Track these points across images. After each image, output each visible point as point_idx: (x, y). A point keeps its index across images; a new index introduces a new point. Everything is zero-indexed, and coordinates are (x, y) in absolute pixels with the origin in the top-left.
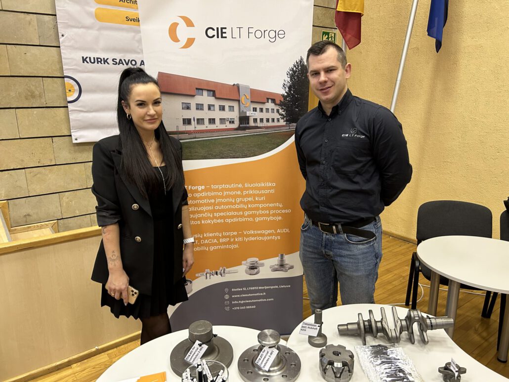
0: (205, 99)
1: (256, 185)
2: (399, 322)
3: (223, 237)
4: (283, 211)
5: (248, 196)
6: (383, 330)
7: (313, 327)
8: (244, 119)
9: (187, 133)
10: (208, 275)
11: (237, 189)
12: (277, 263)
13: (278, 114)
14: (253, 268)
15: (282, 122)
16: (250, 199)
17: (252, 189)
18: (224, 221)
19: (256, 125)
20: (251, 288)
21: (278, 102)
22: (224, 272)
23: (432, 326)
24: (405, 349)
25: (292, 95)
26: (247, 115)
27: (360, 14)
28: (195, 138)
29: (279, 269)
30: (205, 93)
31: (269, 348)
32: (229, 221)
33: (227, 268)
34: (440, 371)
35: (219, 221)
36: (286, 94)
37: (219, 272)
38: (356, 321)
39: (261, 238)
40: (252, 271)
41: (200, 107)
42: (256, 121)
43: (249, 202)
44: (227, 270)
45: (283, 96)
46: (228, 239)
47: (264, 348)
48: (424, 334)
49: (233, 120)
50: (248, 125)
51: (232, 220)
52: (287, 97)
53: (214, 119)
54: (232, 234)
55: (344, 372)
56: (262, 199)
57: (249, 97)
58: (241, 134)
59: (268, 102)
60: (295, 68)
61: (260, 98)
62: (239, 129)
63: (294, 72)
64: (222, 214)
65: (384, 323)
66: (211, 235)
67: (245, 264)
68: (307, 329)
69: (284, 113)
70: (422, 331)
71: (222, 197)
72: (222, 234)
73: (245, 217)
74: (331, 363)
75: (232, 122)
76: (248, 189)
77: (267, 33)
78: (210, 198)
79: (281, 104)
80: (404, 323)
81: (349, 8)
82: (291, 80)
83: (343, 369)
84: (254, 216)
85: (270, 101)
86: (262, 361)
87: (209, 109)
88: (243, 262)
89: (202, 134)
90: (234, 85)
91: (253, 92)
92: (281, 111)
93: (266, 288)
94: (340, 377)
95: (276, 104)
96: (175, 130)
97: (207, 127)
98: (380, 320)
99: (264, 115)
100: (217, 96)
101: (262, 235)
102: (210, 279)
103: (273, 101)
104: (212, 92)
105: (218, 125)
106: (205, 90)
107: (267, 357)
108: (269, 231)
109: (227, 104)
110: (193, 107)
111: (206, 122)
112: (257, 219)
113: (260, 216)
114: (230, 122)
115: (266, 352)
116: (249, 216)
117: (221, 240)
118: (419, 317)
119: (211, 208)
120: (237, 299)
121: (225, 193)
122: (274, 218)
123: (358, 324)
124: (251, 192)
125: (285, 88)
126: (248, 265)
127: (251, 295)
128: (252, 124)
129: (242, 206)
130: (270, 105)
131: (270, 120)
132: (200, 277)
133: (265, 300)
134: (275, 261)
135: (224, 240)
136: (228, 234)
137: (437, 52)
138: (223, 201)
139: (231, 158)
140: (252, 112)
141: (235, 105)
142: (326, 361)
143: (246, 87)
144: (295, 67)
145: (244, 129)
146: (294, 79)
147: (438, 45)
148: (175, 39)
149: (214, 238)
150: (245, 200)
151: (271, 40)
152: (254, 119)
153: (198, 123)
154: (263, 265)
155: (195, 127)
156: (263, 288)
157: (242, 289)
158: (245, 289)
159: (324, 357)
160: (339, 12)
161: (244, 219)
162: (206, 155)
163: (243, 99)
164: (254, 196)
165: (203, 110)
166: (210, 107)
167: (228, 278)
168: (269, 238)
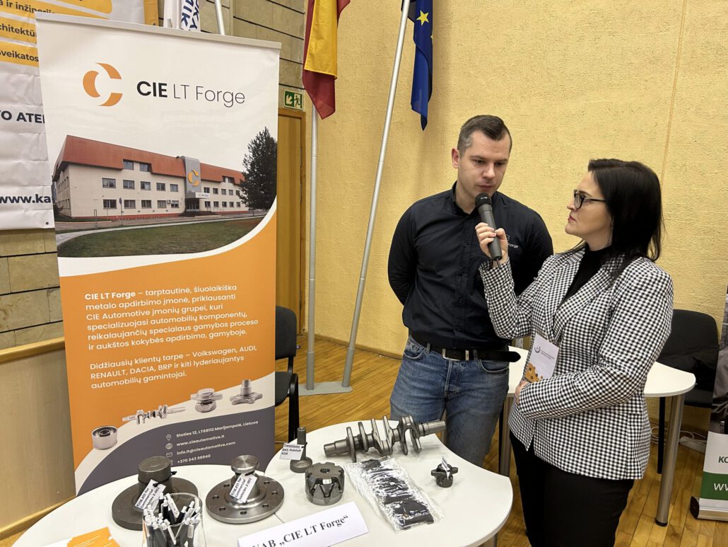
0: (137, 174)
1: (210, 289)
2: (391, 431)
3: (163, 363)
4: (248, 323)
5: (199, 304)
6: (375, 443)
7: (295, 449)
8: (192, 202)
9: (109, 220)
10: (141, 418)
11: (183, 296)
12: (239, 393)
13: (237, 197)
14: (206, 402)
15: (244, 208)
16: (201, 309)
17: (205, 294)
18: (165, 340)
19: (209, 210)
20: (204, 431)
21: (238, 182)
22: (165, 412)
23: (424, 431)
24: (399, 461)
25: (256, 173)
26: (197, 197)
27: (333, 76)
28: (122, 226)
29: (244, 401)
30: (137, 166)
31: (246, 475)
32: (171, 340)
33: (169, 406)
34: (432, 474)
35: (157, 340)
36: (247, 172)
37: (157, 412)
38: (345, 438)
39: (218, 361)
40: (206, 406)
41: (129, 185)
42: (209, 205)
43: (200, 313)
44: (169, 408)
45: (244, 174)
46: (170, 366)
47: (240, 477)
48: (417, 440)
49: (176, 203)
50: (197, 210)
51: (176, 339)
52: (249, 176)
53: (150, 201)
54: (175, 357)
55: (334, 489)
56: (218, 307)
57: (198, 174)
58: (188, 221)
59: (224, 181)
60: (258, 141)
61: (213, 176)
62: (185, 214)
63: (258, 146)
64: (161, 331)
65: (374, 435)
66: (145, 361)
67: (195, 399)
68: (289, 452)
69: (246, 196)
70: (414, 438)
71: (161, 307)
72: (162, 358)
73: (195, 333)
74: (319, 481)
75: (175, 205)
76: (199, 294)
77: (221, 95)
78: (143, 309)
79: (242, 185)
80: (396, 432)
81: (320, 68)
82: (254, 155)
83: (333, 486)
84: (207, 331)
85: (227, 180)
86: (238, 492)
87: (143, 187)
88: (192, 396)
89: (132, 221)
90: (178, 157)
91: (204, 168)
92: (241, 193)
93: (225, 428)
94: (329, 496)
95: (235, 184)
96: (92, 215)
97: (139, 211)
98: (370, 432)
99: (220, 198)
100: (154, 171)
101: (220, 357)
102: (144, 423)
103: (232, 180)
104: (146, 166)
105: (155, 209)
106: (136, 162)
107: (244, 486)
108: (229, 351)
109: (168, 182)
110: (119, 184)
111: (138, 204)
112: (212, 336)
113: (216, 330)
114: (172, 205)
115: (242, 480)
116: (200, 332)
117: (160, 368)
118: (410, 422)
119: (145, 323)
120: (184, 448)
121: (166, 302)
122: (235, 333)
123: (347, 440)
124: (203, 299)
125: (247, 164)
126: (201, 399)
127: (204, 440)
128: (203, 208)
129: (190, 318)
130: (227, 185)
131: (228, 204)
132: (128, 422)
133: (224, 445)
134: (237, 390)
135: (165, 367)
136: (170, 358)
137: (423, 129)
138: (162, 312)
139: (173, 253)
140: (203, 193)
141: (180, 183)
142: (313, 481)
143: (195, 162)
144: (259, 139)
145: (193, 214)
146: (258, 154)
147: (424, 122)
148: (92, 92)
149: (148, 364)
150: (195, 310)
151: (227, 104)
152: (206, 202)
153: (126, 206)
154: (220, 397)
155: (122, 212)
156: (220, 428)
157: (190, 434)
158: (195, 433)
159: (312, 476)
160: (307, 71)
161: (193, 337)
162: (138, 249)
163: (190, 176)
164: (207, 304)
165: (134, 189)
166: (143, 185)
167: (170, 419)
168: (229, 360)
